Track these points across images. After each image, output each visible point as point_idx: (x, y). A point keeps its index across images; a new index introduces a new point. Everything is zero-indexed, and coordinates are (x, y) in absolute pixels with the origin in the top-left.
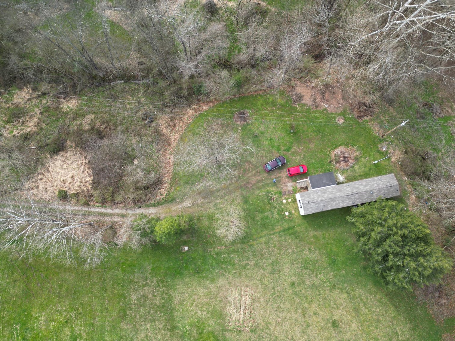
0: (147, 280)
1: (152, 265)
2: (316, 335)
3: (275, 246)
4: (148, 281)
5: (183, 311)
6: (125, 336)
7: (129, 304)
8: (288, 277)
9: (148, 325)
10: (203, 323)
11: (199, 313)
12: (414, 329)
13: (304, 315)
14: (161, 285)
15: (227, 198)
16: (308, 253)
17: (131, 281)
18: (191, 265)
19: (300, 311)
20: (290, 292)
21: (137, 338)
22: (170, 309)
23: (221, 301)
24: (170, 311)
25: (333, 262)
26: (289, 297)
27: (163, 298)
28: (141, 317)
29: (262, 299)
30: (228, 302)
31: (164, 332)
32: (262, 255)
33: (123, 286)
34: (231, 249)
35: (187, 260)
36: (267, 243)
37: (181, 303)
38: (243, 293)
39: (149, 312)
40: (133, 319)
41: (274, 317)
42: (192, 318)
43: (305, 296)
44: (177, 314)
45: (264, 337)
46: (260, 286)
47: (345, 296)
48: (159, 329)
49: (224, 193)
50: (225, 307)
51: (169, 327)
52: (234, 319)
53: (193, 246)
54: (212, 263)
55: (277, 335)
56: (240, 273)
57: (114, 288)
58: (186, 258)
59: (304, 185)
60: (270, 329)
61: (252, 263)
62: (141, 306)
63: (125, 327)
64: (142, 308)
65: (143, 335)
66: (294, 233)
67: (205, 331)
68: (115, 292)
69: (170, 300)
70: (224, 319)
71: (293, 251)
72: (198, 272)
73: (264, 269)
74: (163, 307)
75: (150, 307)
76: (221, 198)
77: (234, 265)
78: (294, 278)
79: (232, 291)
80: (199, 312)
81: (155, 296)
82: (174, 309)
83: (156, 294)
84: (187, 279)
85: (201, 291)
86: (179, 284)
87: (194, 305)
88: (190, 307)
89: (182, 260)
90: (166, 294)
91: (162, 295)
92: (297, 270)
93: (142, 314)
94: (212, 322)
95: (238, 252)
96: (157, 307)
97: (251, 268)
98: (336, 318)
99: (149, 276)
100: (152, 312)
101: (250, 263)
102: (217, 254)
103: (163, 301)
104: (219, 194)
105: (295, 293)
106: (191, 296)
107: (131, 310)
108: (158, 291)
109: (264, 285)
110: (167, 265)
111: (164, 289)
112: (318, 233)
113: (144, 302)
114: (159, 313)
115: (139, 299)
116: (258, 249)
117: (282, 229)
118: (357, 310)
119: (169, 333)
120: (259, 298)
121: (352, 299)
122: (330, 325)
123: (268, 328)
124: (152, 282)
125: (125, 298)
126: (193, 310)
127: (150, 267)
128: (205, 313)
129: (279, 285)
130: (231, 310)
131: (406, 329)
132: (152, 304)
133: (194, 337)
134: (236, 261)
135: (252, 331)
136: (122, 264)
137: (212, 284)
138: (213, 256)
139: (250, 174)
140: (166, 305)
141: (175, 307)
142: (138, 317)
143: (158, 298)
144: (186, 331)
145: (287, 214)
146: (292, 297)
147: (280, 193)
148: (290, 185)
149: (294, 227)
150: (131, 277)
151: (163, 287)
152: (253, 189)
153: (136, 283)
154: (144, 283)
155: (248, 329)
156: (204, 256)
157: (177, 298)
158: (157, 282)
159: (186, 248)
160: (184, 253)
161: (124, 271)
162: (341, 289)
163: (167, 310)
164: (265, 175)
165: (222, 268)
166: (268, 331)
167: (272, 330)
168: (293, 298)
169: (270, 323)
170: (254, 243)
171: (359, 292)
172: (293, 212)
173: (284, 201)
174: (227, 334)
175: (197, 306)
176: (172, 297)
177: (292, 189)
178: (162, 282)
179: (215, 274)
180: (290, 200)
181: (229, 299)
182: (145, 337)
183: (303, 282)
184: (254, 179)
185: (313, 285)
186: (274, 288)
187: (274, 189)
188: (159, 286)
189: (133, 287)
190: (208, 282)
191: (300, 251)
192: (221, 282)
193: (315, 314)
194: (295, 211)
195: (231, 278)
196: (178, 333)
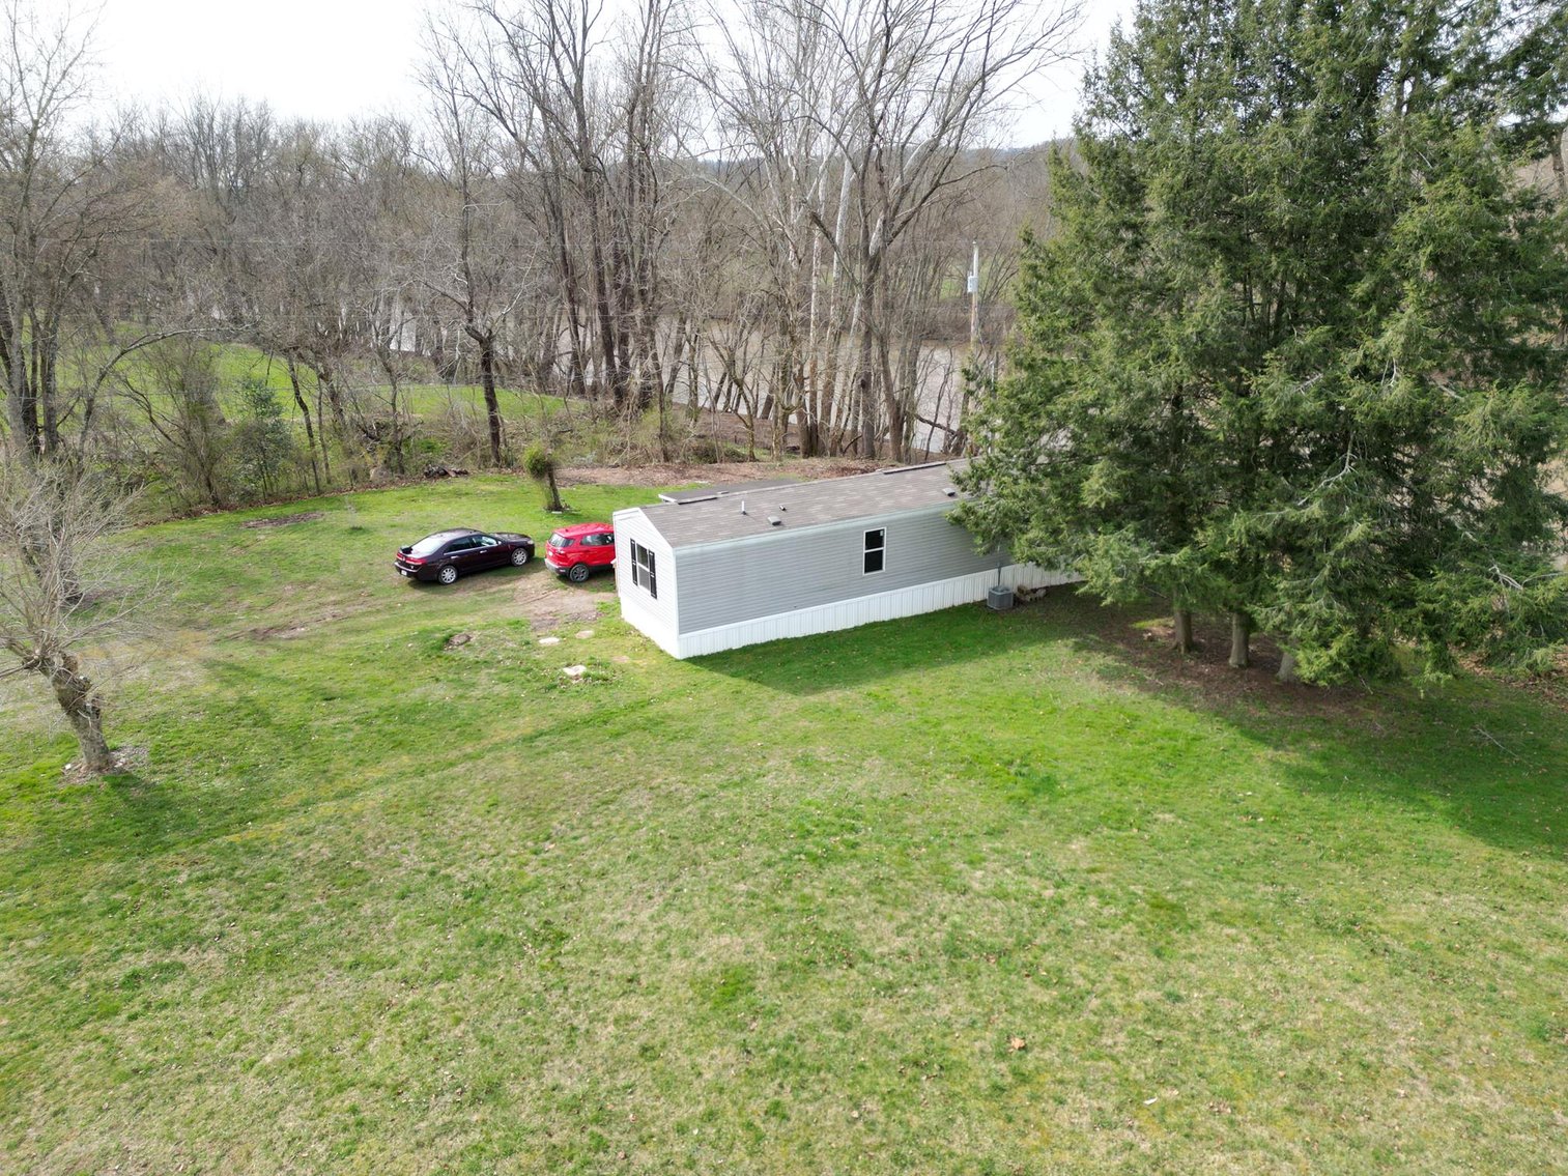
8: (660, 947)
16: (794, 778)
25: (1035, 787)
26: (711, 1116)
43: (914, 1047)
78: (723, 947)
92: (741, 887)
97: (197, 994)
101: (187, 958)
105: (787, 1062)
109: (353, 1096)
129: (559, 1041)
145: (575, 670)
146: (757, 1106)
148: (577, 601)
162: (1256, 921)
168: (776, 1111)
171: (1425, 903)
172: (624, 658)
173: (550, 641)
177: (591, 606)
180: (585, 634)
183: (842, 948)
185: (957, 946)
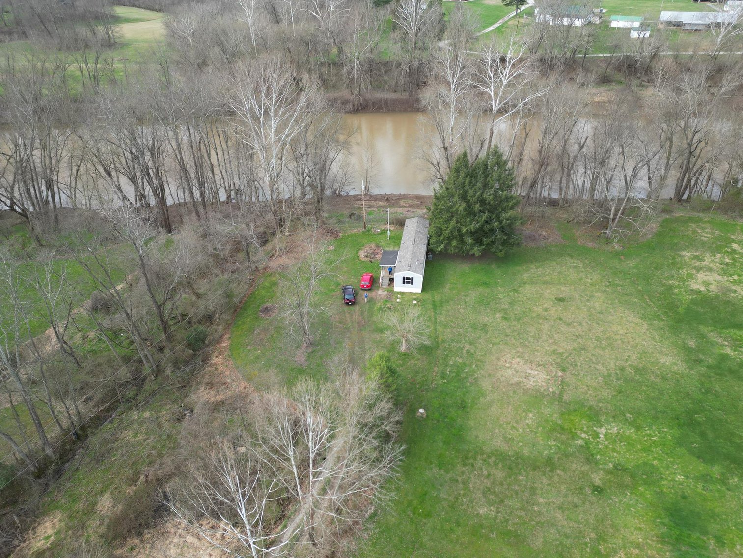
0: (457, 481)
1: (433, 465)
2: (573, 316)
3: (452, 321)
4: (460, 479)
5: (522, 442)
6: (557, 546)
7: (495, 521)
8: (495, 320)
9: (541, 500)
10: (546, 421)
11: (529, 422)
12: (572, 257)
13: (546, 319)
14: (471, 461)
15: (367, 347)
16: (469, 298)
17: (452, 507)
18: (450, 412)
19: (541, 321)
20: (514, 323)
21: (563, 526)
22: (517, 459)
23: (514, 392)
24: (519, 460)
25: (485, 284)
26: (521, 326)
27: (496, 464)
28: (522, 509)
29: (520, 350)
30: (518, 384)
31: (556, 478)
32: (459, 335)
33: (458, 524)
34: (441, 361)
35: (441, 415)
36: (445, 326)
37: (508, 440)
38: (508, 365)
39: (517, 493)
40: (525, 523)
41: (547, 345)
42: (536, 433)
43: (522, 312)
44: (526, 452)
45: (573, 360)
46: (502, 347)
47: (527, 286)
48: (549, 485)
49: (360, 348)
50: (524, 389)
51: (548, 469)
52: (544, 384)
53: (422, 402)
54: (455, 387)
55: (572, 348)
56: (478, 361)
57: (457, 540)
58: (437, 415)
59: (387, 281)
60: (563, 352)
61: (467, 347)
62: (502, 501)
63: (539, 543)
64: (506, 502)
65: (559, 515)
66: (442, 303)
67: (559, 422)
68: (466, 540)
69: (501, 457)
70: (543, 396)
71: (463, 308)
72: (464, 407)
73: (480, 338)
74: (510, 468)
75: (508, 489)
76: (364, 351)
77: (464, 364)
78: (498, 316)
79: (502, 376)
80: (527, 422)
81: (489, 475)
82: (517, 454)
83: (485, 473)
84: (472, 423)
85: (494, 410)
86: (477, 436)
87: (515, 425)
88: (517, 431)
89: (438, 421)
90: (489, 457)
91: (488, 464)
92: (489, 311)
93: (518, 505)
94: (546, 411)
95: (447, 356)
96: (510, 477)
97: (475, 349)
98: (553, 298)
99: (449, 476)
100: (516, 488)
102: (443, 378)
103: (500, 465)
104: (357, 353)
105: (518, 319)
106: (501, 426)
107: (507, 521)
108: (481, 469)
109: (501, 343)
110: (441, 444)
111: (479, 457)
112: (448, 286)
113: (497, 495)
114: (521, 478)
115: (490, 503)
116: (450, 336)
117: (432, 310)
118: (546, 283)
119: (558, 472)
120: (518, 352)
121: (532, 282)
122: (561, 304)
123: (561, 354)
124: (463, 473)
125: (481, 526)
126: (523, 429)
127: (435, 470)
128: (531, 415)
129: (504, 330)
130: (530, 384)
131: (572, 261)
132: (502, 484)
133: (568, 439)
134: (460, 361)
135: (563, 370)
136: (414, 514)
137: (486, 395)
138: (445, 383)
139: (348, 319)
140: (508, 462)
141: (515, 451)
142: (523, 513)
143: (494, 471)
144: (558, 446)
145: (415, 302)
147: (387, 301)
148: (381, 293)
149: (434, 301)
150: (445, 504)
151: (475, 459)
152: (369, 321)
153: (457, 499)
154: (461, 486)
155: (560, 373)
156: (441, 392)
157: (498, 443)
158: (465, 465)
159: (421, 411)
160: (427, 416)
161: (428, 515)
162: (520, 286)
163: (517, 464)
164: (357, 307)
165: (465, 378)
166: (565, 355)
167: (564, 351)
168: (523, 322)
169: (554, 350)
170: (441, 337)
171: (526, 276)
172: (414, 297)
173: (398, 300)
174: (566, 397)
175: (517, 422)
176: (496, 451)
177: (386, 292)
178: (467, 458)
179: (473, 388)
180: (399, 296)
181: (513, 382)
182: (563, 512)
183: (505, 310)
184: (356, 317)
185: (510, 304)
186: (507, 336)
187: (378, 305)
188: (473, 465)
189: (464, 507)
190: (481, 399)
191: (465, 303)
192: (486, 385)
193: (546, 311)
194: (416, 296)
195: (482, 372)
196: (559, 458)
